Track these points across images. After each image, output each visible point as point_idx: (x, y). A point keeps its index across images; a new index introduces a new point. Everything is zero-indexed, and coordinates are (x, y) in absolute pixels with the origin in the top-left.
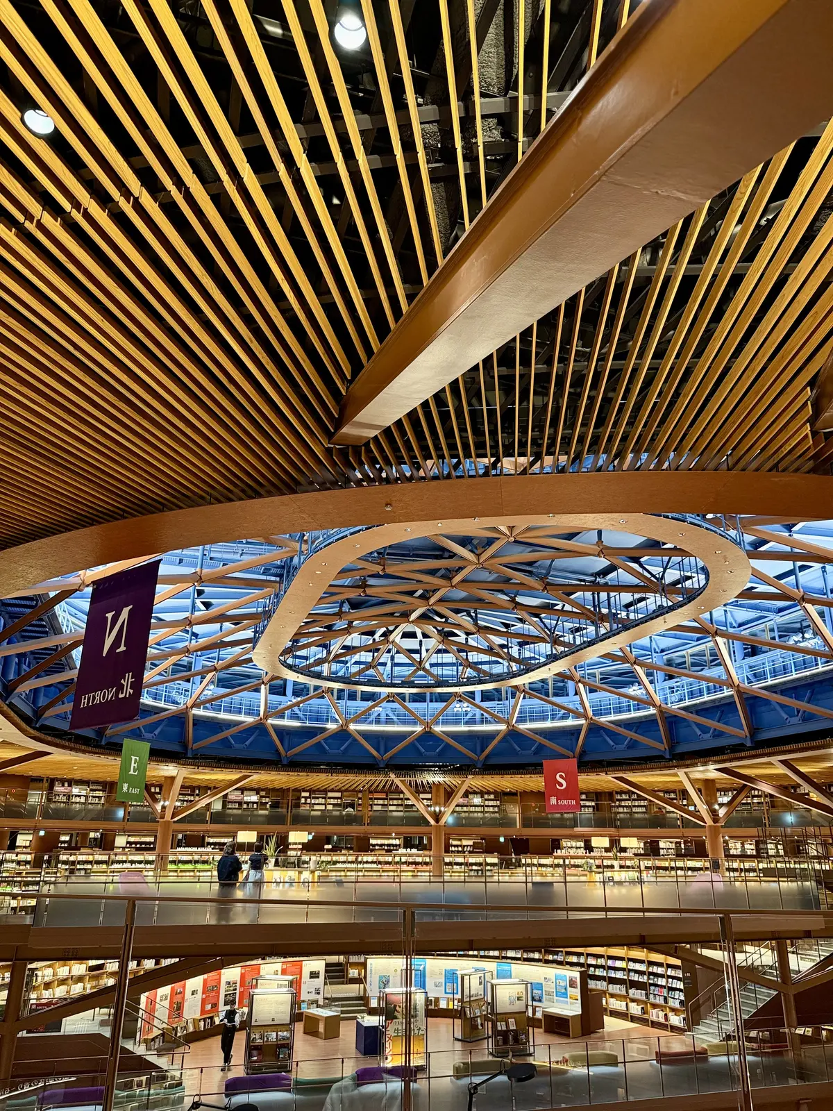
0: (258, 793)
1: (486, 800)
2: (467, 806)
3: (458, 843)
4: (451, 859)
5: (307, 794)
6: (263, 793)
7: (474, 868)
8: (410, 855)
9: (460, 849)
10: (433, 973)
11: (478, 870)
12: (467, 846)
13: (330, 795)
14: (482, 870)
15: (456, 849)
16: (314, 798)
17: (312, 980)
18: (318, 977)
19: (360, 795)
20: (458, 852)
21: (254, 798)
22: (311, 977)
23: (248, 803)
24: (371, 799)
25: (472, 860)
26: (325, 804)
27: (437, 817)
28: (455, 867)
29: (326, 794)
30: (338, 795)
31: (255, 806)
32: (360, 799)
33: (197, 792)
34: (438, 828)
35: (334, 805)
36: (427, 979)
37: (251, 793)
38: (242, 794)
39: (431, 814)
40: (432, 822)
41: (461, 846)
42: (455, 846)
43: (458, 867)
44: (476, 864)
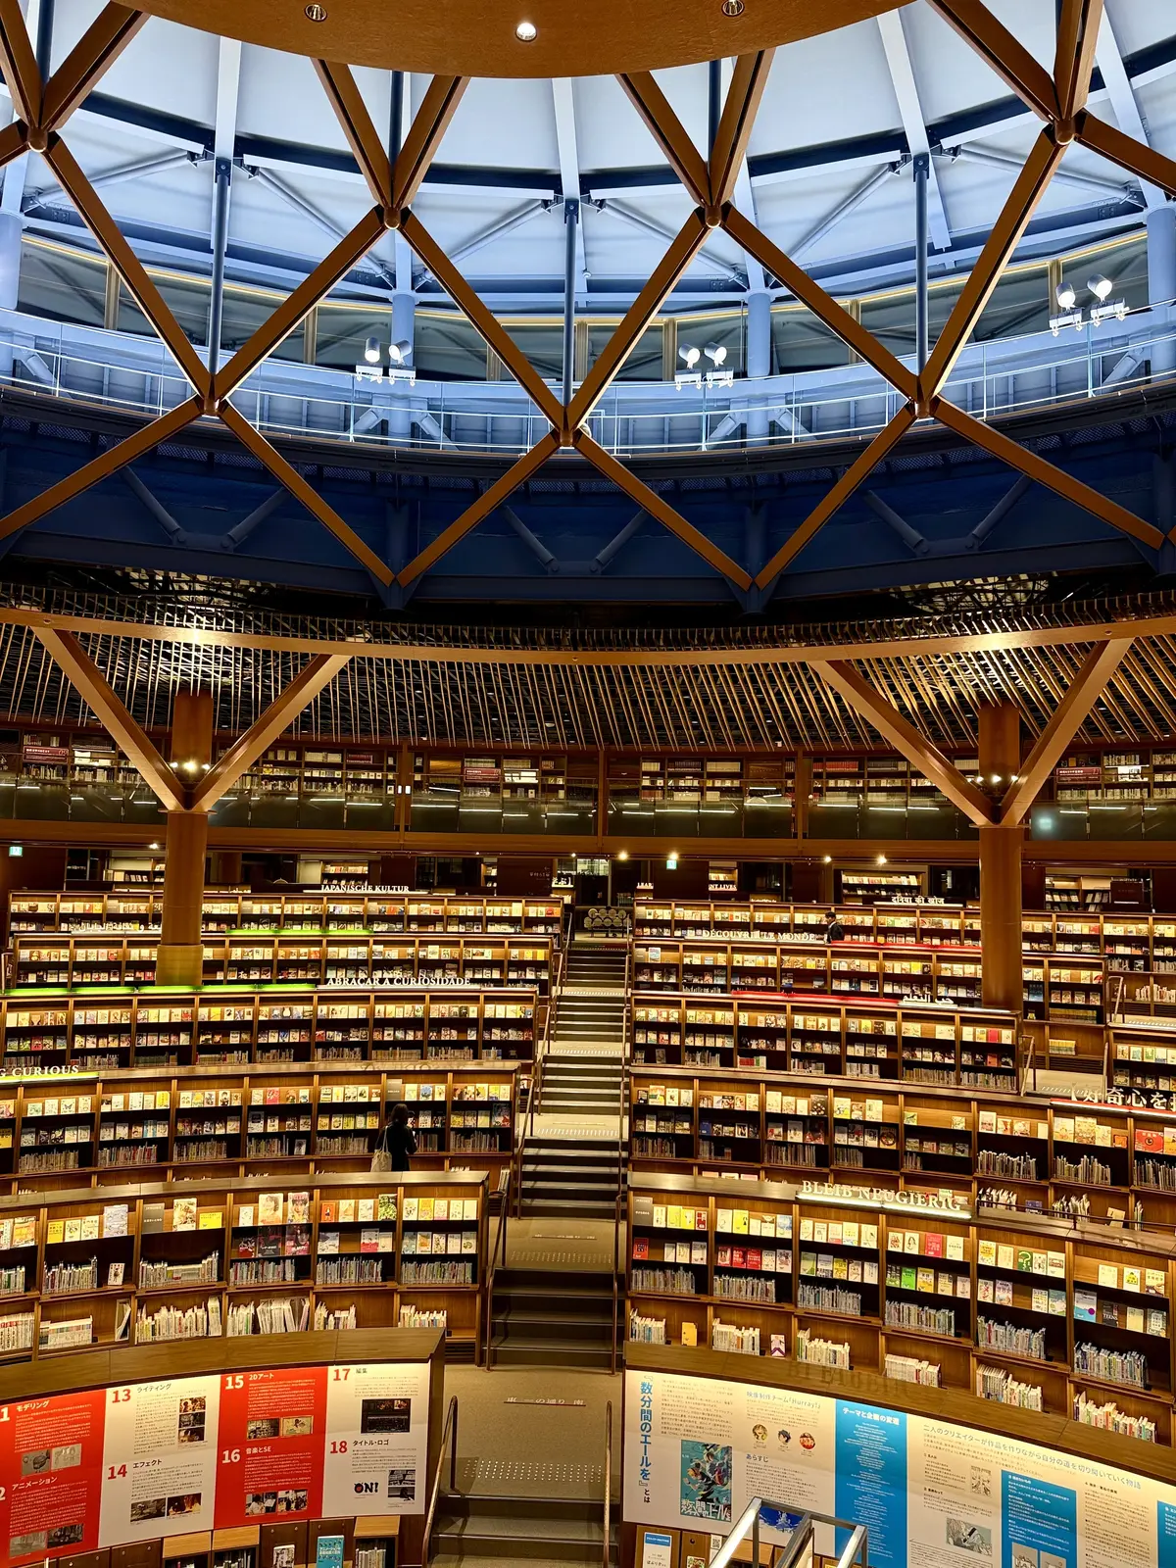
0: (534, 766)
1: (1159, 769)
2: (1096, 787)
3: (1071, 885)
4: (1048, 925)
5: (655, 767)
6: (548, 765)
7: (1121, 950)
8: (926, 912)
9: (1075, 899)
10: (940, 1478)
11: (1132, 959)
12: (1094, 892)
13: (712, 767)
14: (1145, 958)
15: (1065, 898)
16: (672, 776)
17: (369, 1437)
18: (404, 1426)
19: (790, 767)
20: (1069, 904)
21: (529, 777)
22: (368, 1426)
23: (514, 787)
24: (818, 776)
25: (1110, 929)
26: (701, 790)
27: (994, 802)
28: (1060, 947)
29: (703, 767)
30: (733, 767)
31: (532, 794)
32: (790, 776)
33: (391, 761)
34: (1001, 839)
35: (724, 791)
36: (914, 1500)
37: (519, 764)
38: (498, 765)
39: (975, 795)
40: (979, 819)
41: (1076, 892)
42: (1061, 892)
43: (1069, 948)
44: (1126, 940)
